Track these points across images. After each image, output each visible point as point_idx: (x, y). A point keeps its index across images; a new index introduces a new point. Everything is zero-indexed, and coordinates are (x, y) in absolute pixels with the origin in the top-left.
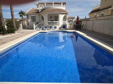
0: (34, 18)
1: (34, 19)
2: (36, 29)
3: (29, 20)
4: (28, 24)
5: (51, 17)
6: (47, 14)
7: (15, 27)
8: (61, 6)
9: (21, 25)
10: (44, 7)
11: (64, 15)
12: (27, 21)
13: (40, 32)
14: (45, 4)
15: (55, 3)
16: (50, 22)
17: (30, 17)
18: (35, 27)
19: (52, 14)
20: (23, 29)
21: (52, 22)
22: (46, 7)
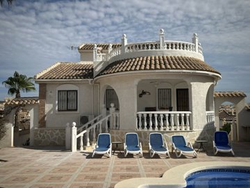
0: (71, 96)
1: (68, 102)
2: (78, 148)
3: (48, 108)
4: (42, 123)
5: (144, 93)
6: (136, 82)
8: (193, 49)
9: (10, 128)
10: (117, 53)
11: (208, 85)
12: (42, 107)
17: (52, 93)
18: (75, 137)
20: (17, 144)
22: (126, 50)
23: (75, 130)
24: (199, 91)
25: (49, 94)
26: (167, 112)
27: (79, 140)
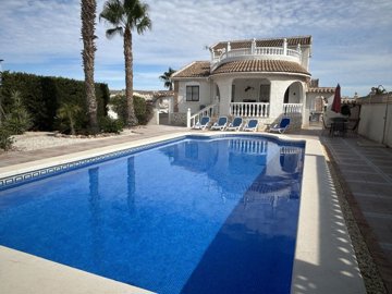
0: (196, 90)
1: (193, 95)
2: (192, 125)
3: (180, 98)
4: (176, 109)
5: (249, 88)
7: (133, 115)
8: (281, 52)
9: (157, 112)
10: (224, 57)
11: (290, 82)
12: (176, 98)
13: (188, 137)
14: (229, 47)
15: (261, 44)
16: (242, 103)
17: (183, 88)
18: (189, 118)
19: (248, 80)
20: (161, 123)
21: (250, 104)
22: (230, 55)
23: (189, 114)
24: (278, 88)
25: (180, 88)
26: (262, 104)
27: (192, 120)
